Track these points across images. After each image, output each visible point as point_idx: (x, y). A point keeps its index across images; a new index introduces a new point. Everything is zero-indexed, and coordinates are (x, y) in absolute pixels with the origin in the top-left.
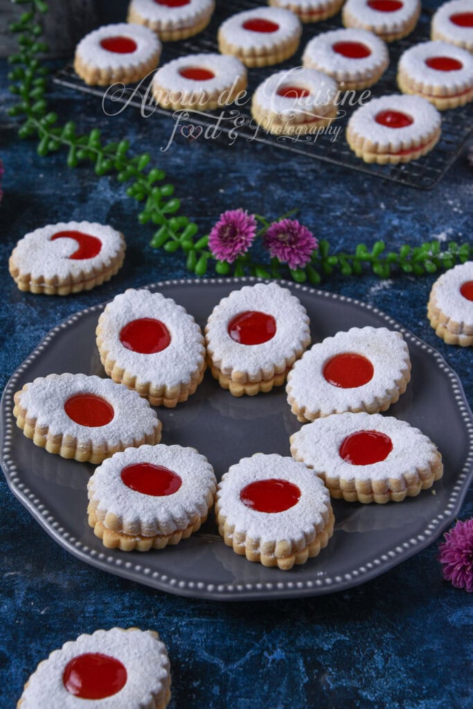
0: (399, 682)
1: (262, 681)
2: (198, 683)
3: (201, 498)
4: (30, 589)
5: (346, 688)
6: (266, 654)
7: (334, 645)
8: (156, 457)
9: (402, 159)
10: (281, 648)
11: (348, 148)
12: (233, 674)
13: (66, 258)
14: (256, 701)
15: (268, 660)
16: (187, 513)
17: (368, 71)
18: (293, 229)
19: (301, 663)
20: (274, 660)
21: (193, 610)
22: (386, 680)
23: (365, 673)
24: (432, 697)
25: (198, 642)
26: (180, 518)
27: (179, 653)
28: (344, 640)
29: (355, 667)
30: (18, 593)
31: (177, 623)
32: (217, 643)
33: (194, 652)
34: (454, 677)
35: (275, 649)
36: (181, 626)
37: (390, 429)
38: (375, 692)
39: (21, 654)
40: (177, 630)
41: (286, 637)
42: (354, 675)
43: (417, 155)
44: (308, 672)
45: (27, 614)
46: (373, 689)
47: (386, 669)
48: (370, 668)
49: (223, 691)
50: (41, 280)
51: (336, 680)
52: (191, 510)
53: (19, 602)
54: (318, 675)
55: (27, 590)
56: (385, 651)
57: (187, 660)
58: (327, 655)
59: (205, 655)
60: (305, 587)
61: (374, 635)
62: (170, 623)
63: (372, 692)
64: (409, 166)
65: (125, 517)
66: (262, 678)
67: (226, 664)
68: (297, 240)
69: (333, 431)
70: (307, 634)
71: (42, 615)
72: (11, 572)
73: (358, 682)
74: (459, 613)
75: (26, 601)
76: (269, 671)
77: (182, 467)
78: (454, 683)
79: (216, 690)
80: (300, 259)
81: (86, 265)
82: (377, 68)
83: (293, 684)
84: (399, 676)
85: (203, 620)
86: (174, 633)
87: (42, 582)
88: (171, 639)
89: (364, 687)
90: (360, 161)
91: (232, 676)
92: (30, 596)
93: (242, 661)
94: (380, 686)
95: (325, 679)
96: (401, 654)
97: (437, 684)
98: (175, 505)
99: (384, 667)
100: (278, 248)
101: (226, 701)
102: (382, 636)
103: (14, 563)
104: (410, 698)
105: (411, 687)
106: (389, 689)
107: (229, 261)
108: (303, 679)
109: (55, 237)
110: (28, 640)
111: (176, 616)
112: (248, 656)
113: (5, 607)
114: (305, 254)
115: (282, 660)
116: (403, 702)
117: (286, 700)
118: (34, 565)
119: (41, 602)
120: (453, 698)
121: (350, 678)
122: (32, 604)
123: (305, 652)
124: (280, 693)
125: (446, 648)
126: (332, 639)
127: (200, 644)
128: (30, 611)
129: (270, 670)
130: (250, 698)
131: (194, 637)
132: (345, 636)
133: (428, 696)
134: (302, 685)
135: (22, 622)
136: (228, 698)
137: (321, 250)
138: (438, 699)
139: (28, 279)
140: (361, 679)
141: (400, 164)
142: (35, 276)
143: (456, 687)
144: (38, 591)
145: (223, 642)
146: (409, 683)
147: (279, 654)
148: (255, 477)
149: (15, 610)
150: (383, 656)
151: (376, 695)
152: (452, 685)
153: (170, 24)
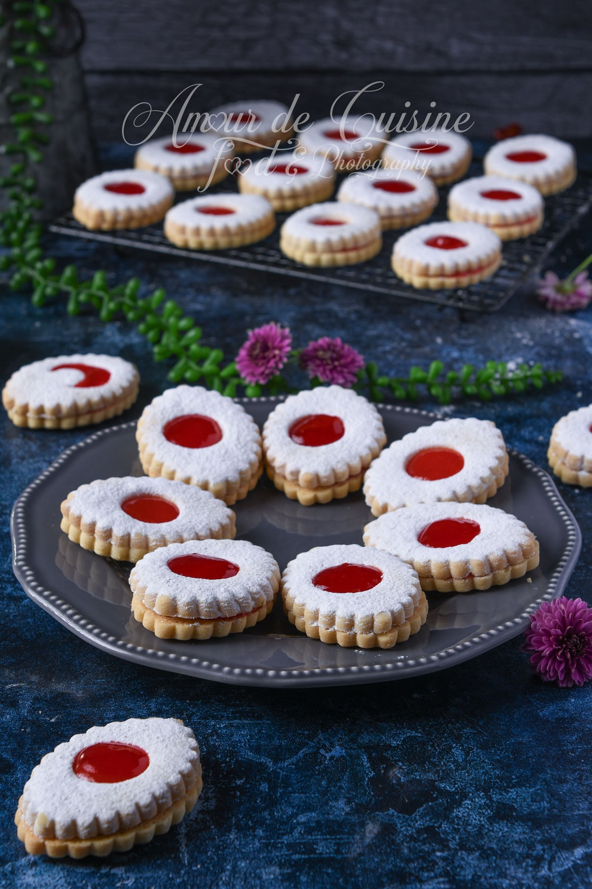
0: (483, 773)
1: (320, 777)
2: (242, 781)
3: (265, 579)
4: (36, 699)
5: (420, 780)
6: (322, 751)
7: (403, 741)
8: (206, 549)
9: (458, 283)
10: (340, 745)
11: (395, 276)
12: (283, 771)
13: (70, 386)
14: (313, 796)
15: (326, 757)
16: (251, 593)
17: (414, 205)
18: (335, 346)
19: (365, 758)
20: (332, 758)
21: (233, 713)
22: (468, 772)
23: (442, 766)
24: (524, 785)
25: (241, 742)
26: (243, 597)
27: (218, 754)
28: (415, 737)
29: (430, 762)
30: (23, 703)
31: (214, 726)
32: (262, 743)
33: (236, 752)
34: (549, 766)
35: (334, 747)
36: (220, 728)
37: (481, 516)
38: (455, 784)
39: (28, 760)
40: (215, 732)
41: (345, 735)
42: (429, 768)
43: (476, 278)
44: (374, 766)
45: (33, 723)
46: (453, 780)
47: (466, 761)
48: (448, 762)
49: (273, 788)
50: (41, 410)
51: (407, 773)
52: (255, 590)
53: (25, 712)
54: (386, 770)
55: (33, 700)
56: (465, 745)
57: (228, 760)
58: (395, 750)
59: (250, 755)
60: (384, 669)
61: (451, 730)
62: (206, 726)
63: (451, 784)
64: (468, 290)
65: (179, 598)
66: (319, 775)
67: (275, 762)
68: (340, 357)
69: (414, 518)
70: (371, 731)
71: (52, 723)
72: (14, 684)
73: (434, 775)
74: (551, 708)
75: (33, 710)
76: (326, 768)
77: (237, 556)
78: (549, 771)
79: (264, 787)
80: (344, 378)
81: (94, 393)
82: (424, 203)
83: (356, 780)
84: (483, 768)
85: (246, 722)
86: (212, 735)
87: (51, 692)
88: (209, 741)
89: (442, 780)
90: (410, 287)
91: (282, 773)
92: (36, 706)
93: (294, 759)
94: (460, 778)
95: (393, 773)
96: (484, 747)
97: (529, 774)
98: (236, 585)
99: (464, 760)
100: (318, 366)
101: (276, 797)
102: (460, 731)
103: (17, 676)
104: (497, 788)
105: (498, 777)
106: (471, 780)
107: (262, 382)
108: (368, 774)
109: (56, 369)
110: (36, 746)
111: (213, 719)
112: (301, 754)
113: (8, 716)
114: (349, 373)
115: (342, 756)
116: (490, 792)
117: (349, 793)
118: (41, 677)
119: (50, 710)
120: (549, 785)
121: (425, 771)
122: (40, 712)
123: (368, 749)
124: (341, 788)
125: (539, 740)
126: (401, 736)
127: (243, 744)
128: (38, 719)
129: (328, 767)
130: (305, 793)
131: (236, 738)
132: (416, 732)
133: (519, 785)
134: (367, 779)
135: (28, 730)
136: (279, 794)
137: (368, 371)
138: (530, 787)
139: (25, 410)
140: (438, 772)
141: (456, 290)
142: (33, 406)
143: (552, 775)
144: (46, 701)
145: (271, 742)
146: (495, 773)
147: (338, 751)
148: (322, 565)
149: (19, 719)
150: (463, 750)
151: (457, 786)
152: (548, 774)
153: (183, 171)
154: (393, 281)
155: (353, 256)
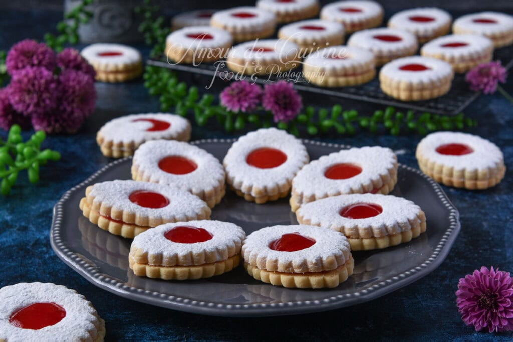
17: (399, 50)
50: (121, 145)
81: (157, 135)
82: (406, 49)
109: (135, 121)
139: (110, 145)
142: (116, 142)
153: (244, 28)
154: (381, 95)
155: (351, 80)
